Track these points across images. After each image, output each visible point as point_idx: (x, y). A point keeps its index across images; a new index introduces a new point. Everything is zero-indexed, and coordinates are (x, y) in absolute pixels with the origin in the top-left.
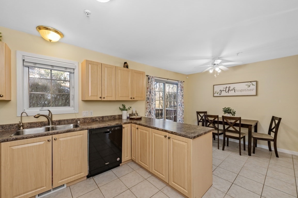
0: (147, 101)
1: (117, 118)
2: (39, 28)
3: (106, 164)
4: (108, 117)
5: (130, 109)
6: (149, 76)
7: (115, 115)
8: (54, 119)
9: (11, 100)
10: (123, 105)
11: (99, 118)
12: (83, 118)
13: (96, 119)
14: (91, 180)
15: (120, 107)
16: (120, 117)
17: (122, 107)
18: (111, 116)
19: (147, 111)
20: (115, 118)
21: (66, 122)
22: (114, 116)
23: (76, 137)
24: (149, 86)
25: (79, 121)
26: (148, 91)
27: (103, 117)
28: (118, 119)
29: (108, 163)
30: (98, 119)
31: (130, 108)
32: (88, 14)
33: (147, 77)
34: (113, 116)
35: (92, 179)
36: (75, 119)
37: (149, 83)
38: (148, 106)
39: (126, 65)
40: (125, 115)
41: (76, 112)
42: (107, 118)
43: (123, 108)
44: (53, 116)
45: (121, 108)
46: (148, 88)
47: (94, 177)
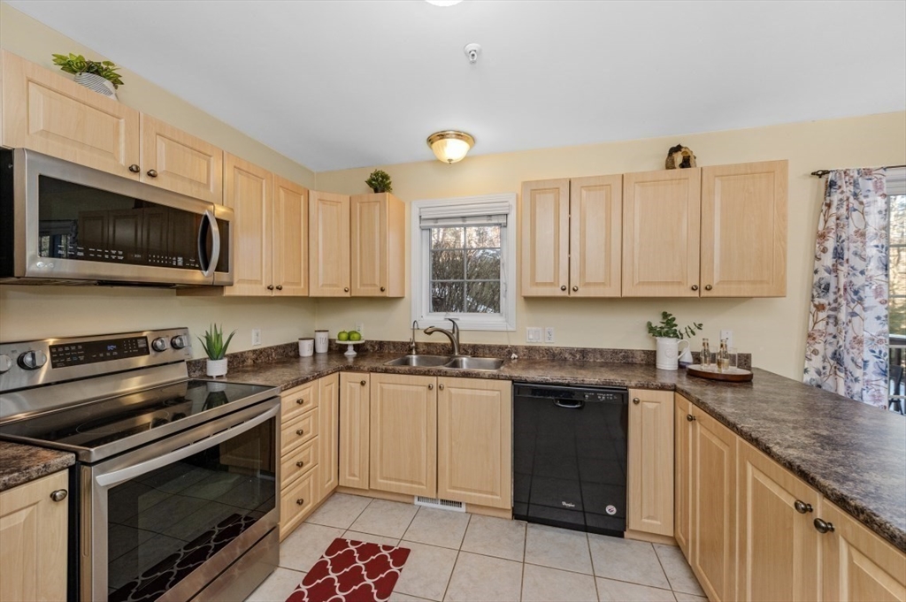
0: (817, 301)
1: (638, 359)
2: (430, 141)
3: (564, 503)
4: (601, 352)
5: (694, 334)
6: (831, 176)
7: (632, 351)
8: (465, 340)
9: (403, 298)
10: (665, 315)
11: (572, 352)
12: (526, 348)
13: (561, 353)
14: (519, 528)
15: (649, 324)
16: (650, 359)
17: (657, 322)
18: (615, 352)
19: (815, 352)
20: (630, 360)
21: (487, 352)
22: (626, 351)
23: (484, 393)
24: (832, 222)
25: (516, 353)
26: (824, 250)
27: (584, 352)
28: (641, 365)
29: (570, 505)
30: (567, 356)
31: (696, 330)
32: (473, 55)
33: (823, 180)
34: (621, 351)
35: (524, 528)
36: (506, 347)
37: (833, 210)
38: (821, 326)
39: (680, 158)
40: (669, 354)
41: (510, 329)
42: (599, 356)
43: (662, 328)
44: (460, 332)
45: (653, 325)
46: (823, 236)
47: (532, 525)
